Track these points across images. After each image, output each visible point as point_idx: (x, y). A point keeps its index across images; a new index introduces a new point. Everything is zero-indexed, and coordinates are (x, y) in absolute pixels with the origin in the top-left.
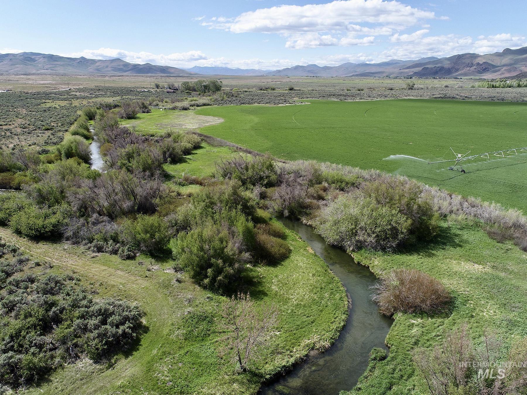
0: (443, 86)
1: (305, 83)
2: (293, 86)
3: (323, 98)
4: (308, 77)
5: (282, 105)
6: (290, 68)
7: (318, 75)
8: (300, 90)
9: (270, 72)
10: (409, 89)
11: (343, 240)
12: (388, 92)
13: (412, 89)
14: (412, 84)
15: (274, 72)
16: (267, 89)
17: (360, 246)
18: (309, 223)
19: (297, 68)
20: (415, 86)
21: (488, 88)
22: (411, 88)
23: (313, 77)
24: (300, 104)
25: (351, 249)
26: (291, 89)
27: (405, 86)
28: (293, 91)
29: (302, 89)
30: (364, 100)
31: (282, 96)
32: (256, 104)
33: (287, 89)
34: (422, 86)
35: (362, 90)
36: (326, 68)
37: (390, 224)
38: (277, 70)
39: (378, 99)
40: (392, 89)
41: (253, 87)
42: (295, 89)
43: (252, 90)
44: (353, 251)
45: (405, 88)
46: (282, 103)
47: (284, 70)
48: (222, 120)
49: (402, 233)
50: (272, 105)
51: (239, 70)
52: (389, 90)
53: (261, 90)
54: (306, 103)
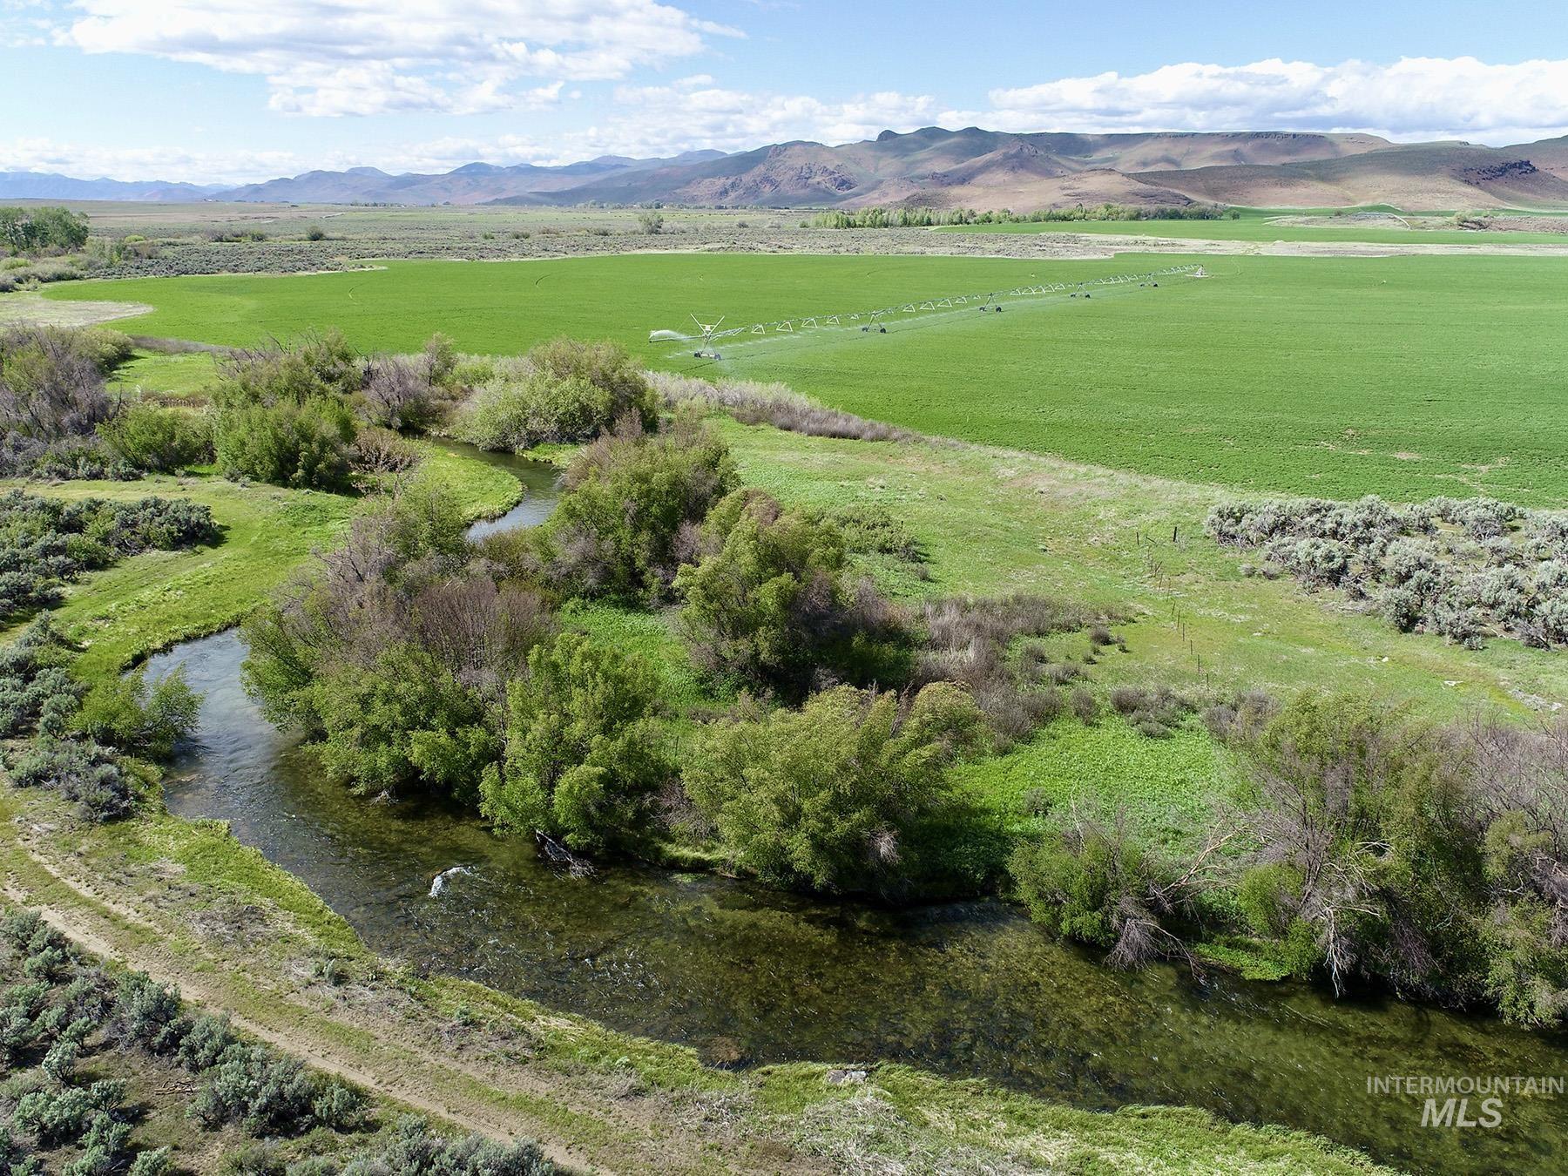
0: (734, 225)
1: (352, 221)
2: (320, 229)
3: (419, 255)
4: (357, 205)
5: (307, 273)
6: (292, 177)
7: (389, 201)
8: (344, 239)
9: (227, 192)
10: (651, 232)
11: (506, 436)
12: (594, 239)
13: (657, 232)
14: (655, 219)
15: (239, 190)
16: (237, 237)
17: (534, 441)
18: (444, 432)
19: (317, 177)
20: (665, 226)
21: (836, 227)
22: (655, 230)
23: (375, 205)
24: (356, 270)
25: (521, 447)
26: (316, 237)
27: (639, 226)
28: (326, 243)
29: (351, 237)
30: (532, 259)
31: (296, 252)
32: (225, 274)
33: (304, 236)
34: (684, 226)
35: (527, 237)
36: (409, 182)
37: (578, 401)
38: (249, 186)
39: (569, 256)
40: (605, 234)
41: (191, 232)
42: (330, 235)
43: (190, 240)
44: (525, 448)
45: (640, 230)
46: (306, 269)
47: (273, 184)
48: (150, 309)
49: (598, 412)
50: (278, 275)
51: (107, 184)
52: (596, 237)
53: (220, 240)
54: (375, 268)
